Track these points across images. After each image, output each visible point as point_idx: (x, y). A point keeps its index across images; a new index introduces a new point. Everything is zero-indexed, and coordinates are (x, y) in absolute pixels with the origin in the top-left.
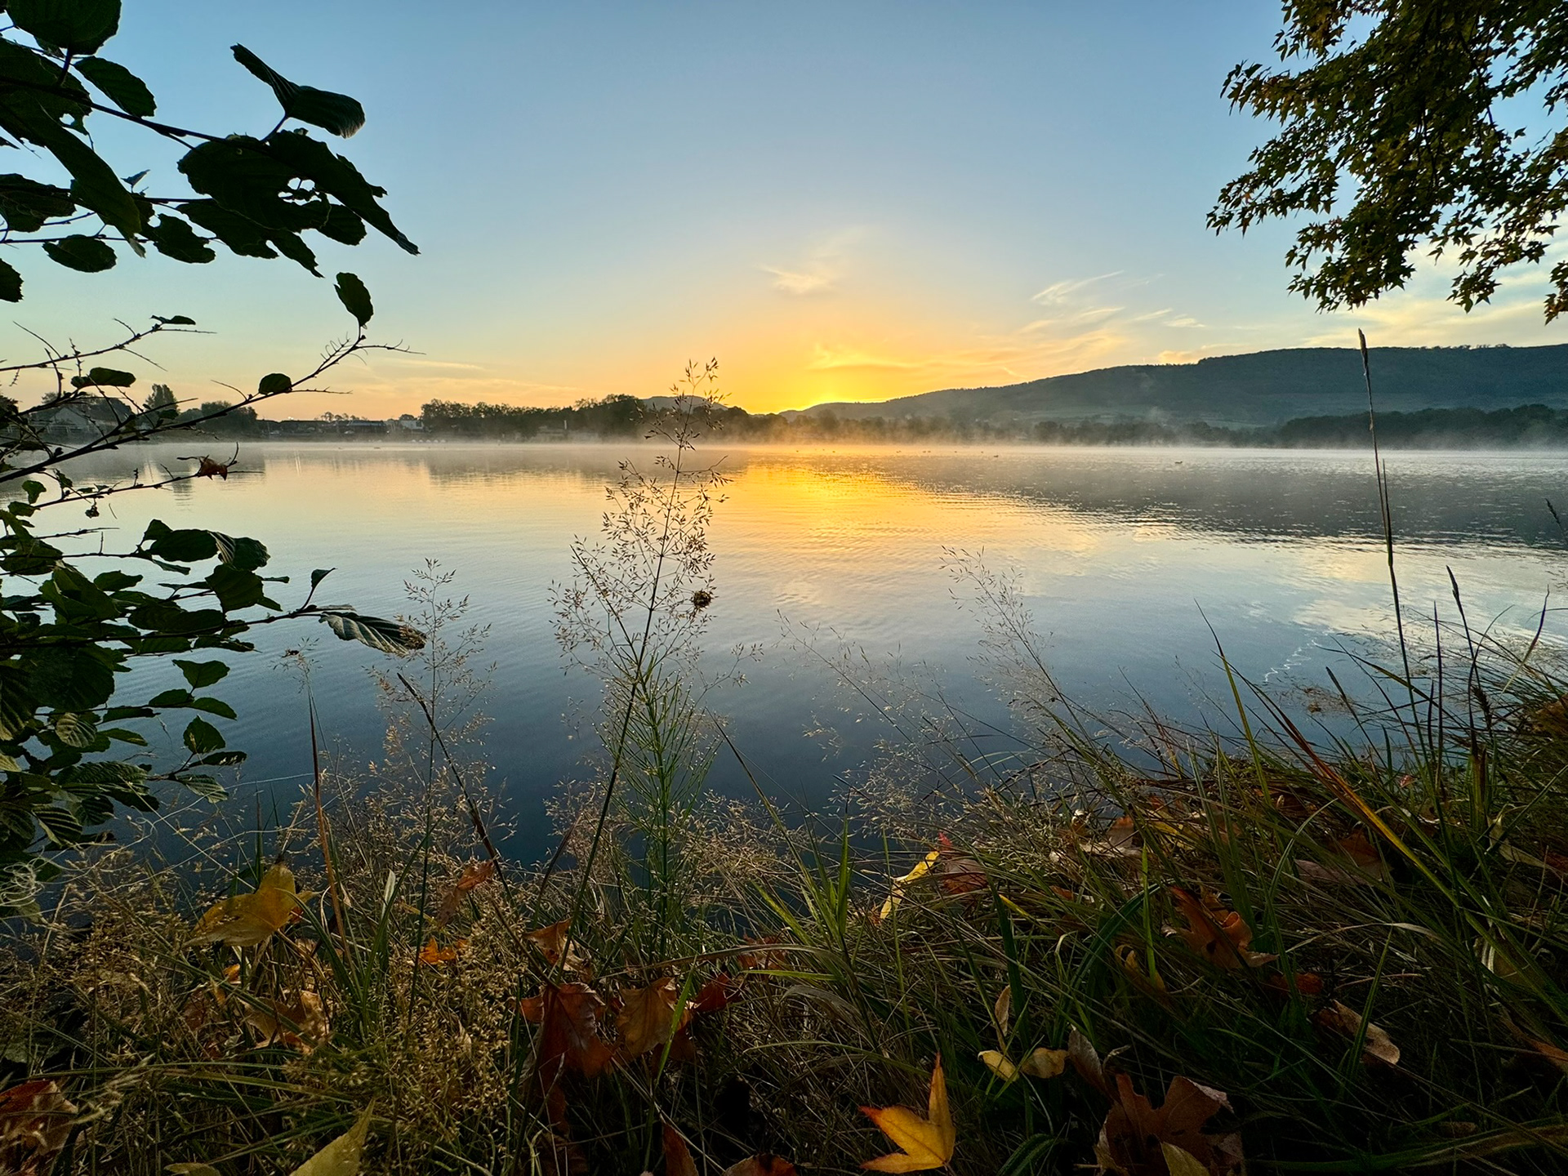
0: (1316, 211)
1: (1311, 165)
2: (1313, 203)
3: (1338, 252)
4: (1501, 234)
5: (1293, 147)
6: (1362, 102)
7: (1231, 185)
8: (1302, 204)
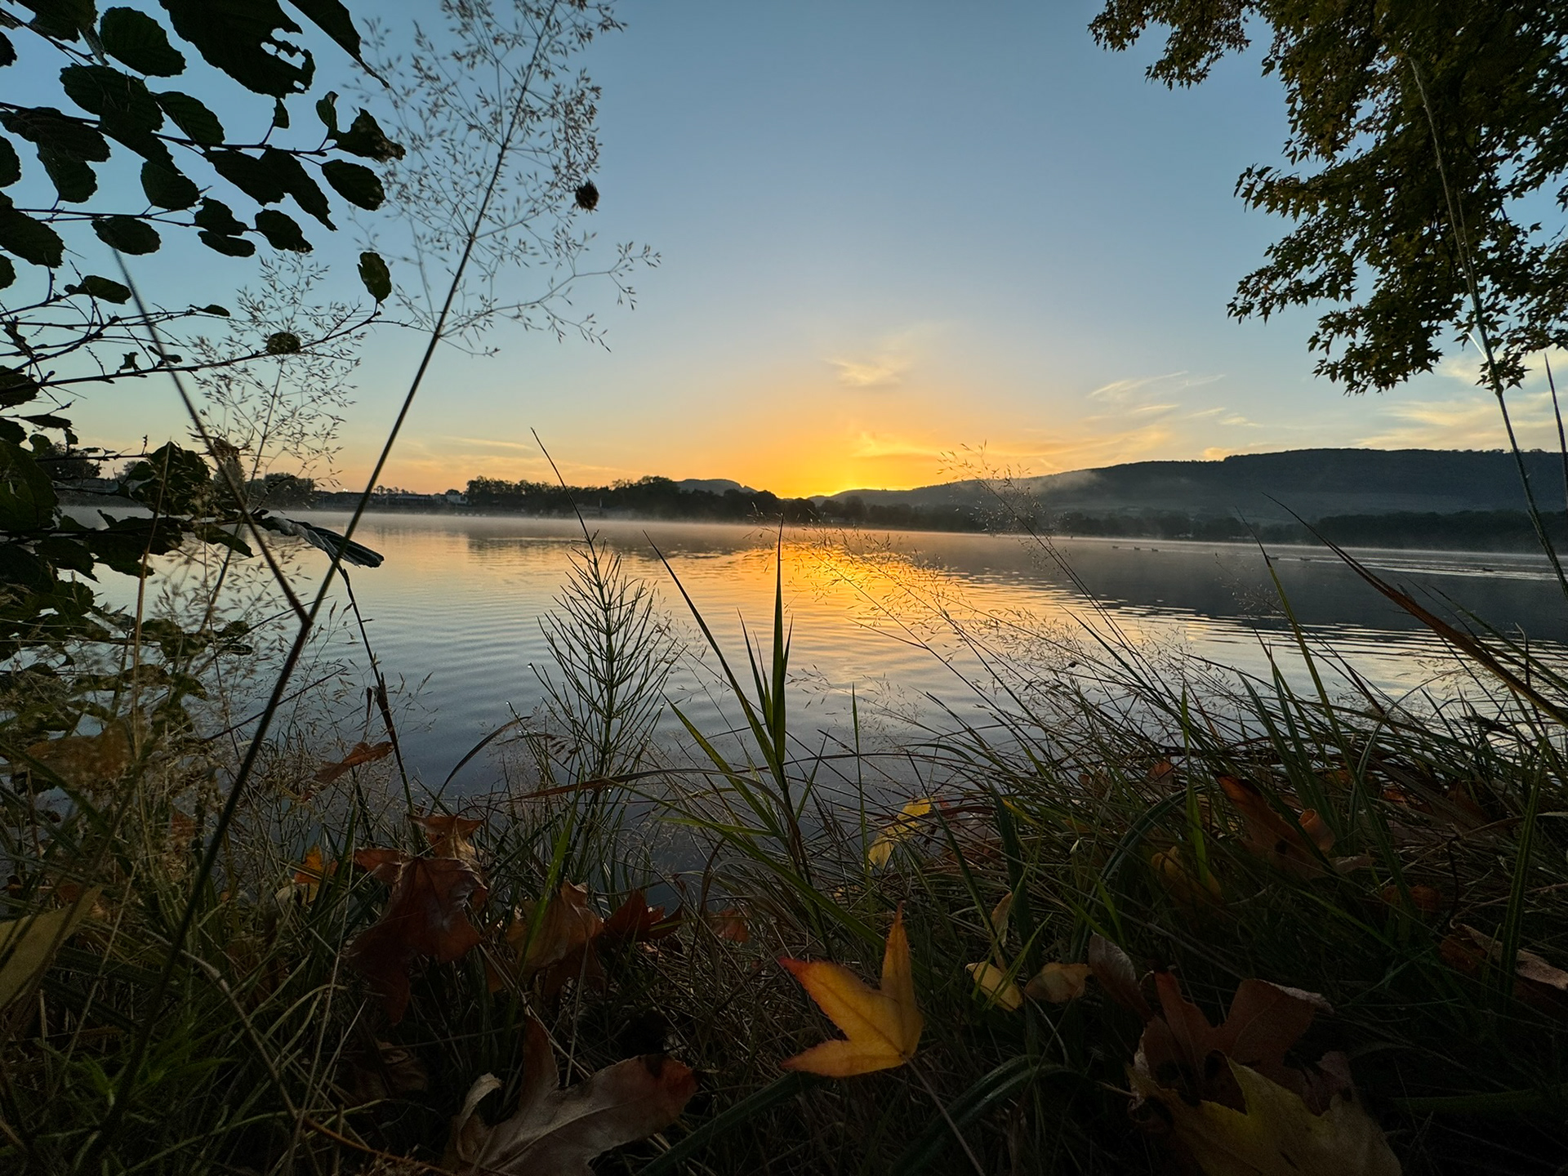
0: (1337, 299)
1: (1327, 258)
2: (1333, 292)
3: (1361, 338)
4: (1526, 322)
5: (1308, 243)
6: (1374, 201)
7: (1249, 278)
8: (1322, 294)
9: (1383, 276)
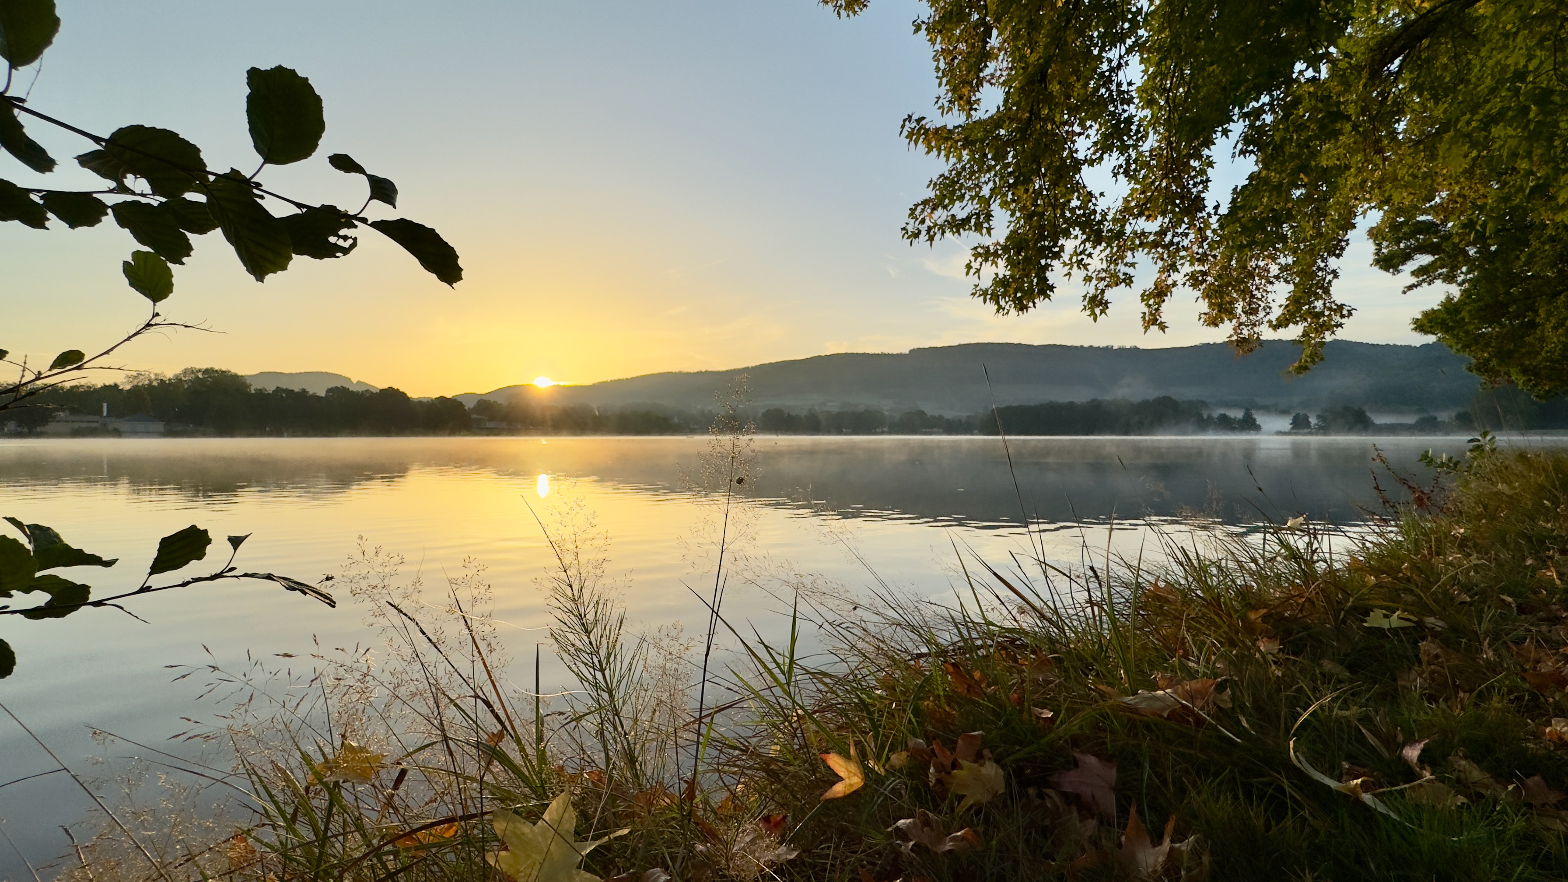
0: (982, 234)
1: (972, 198)
2: (978, 227)
3: (1002, 268)
4: (1105, 266)
5: (957, 182)
6: (1000, 156)
7: (916, 206)
8: (970, 229)
9: (1013, 219)
